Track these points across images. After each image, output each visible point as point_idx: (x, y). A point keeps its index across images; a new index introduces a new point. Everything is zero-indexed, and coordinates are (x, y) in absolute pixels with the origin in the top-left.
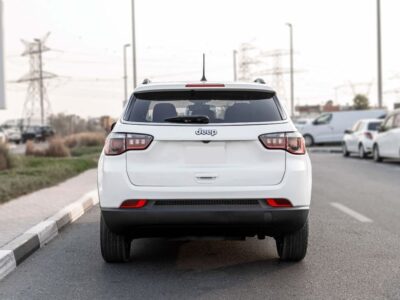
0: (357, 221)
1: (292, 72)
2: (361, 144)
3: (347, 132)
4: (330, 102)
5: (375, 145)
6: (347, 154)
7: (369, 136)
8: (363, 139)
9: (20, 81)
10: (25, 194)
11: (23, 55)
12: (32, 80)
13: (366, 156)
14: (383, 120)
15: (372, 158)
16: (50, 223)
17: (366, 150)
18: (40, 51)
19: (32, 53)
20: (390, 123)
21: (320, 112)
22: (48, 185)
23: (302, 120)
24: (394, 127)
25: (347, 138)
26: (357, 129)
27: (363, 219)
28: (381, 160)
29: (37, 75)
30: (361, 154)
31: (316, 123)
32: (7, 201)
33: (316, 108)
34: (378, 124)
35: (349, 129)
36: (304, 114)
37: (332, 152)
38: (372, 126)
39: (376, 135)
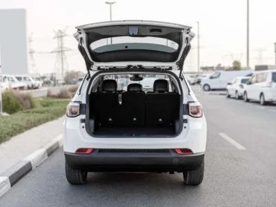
0: (236, 148)
1: (198, 48)
2: (237, 91)
3: (229, 84)
4: (219, 65)
5: (245, 92)
6: (229, 96)
7: (242, 86)
8: (238, 88)
9: (52, 52)
10: (36, 126)
11: (54, 38)
12: (59, 52)
13: (240, 98)
14: (250, 78)
15: (243, 99)
16: (42, 151)
17: (240, 95)
18: (61, 37)
19: (58, 37)
20: (254, 79)
21: (213, 70)
22: (52, 119)
23: (204, 74)
24: (257, 82)
25: (229, 87)
26: (235, 82)
27: (240, 147)
28: (248, 101)
29: (60, 50)
30: (237, 97)
31: (211, 78)
32: (23, 132)
33: (212, 68)
34: (248, 80)
35: (230, 82)
36: (205, 71)
37: (221, 94)
38: (243, 81)
39: (245, 86)
